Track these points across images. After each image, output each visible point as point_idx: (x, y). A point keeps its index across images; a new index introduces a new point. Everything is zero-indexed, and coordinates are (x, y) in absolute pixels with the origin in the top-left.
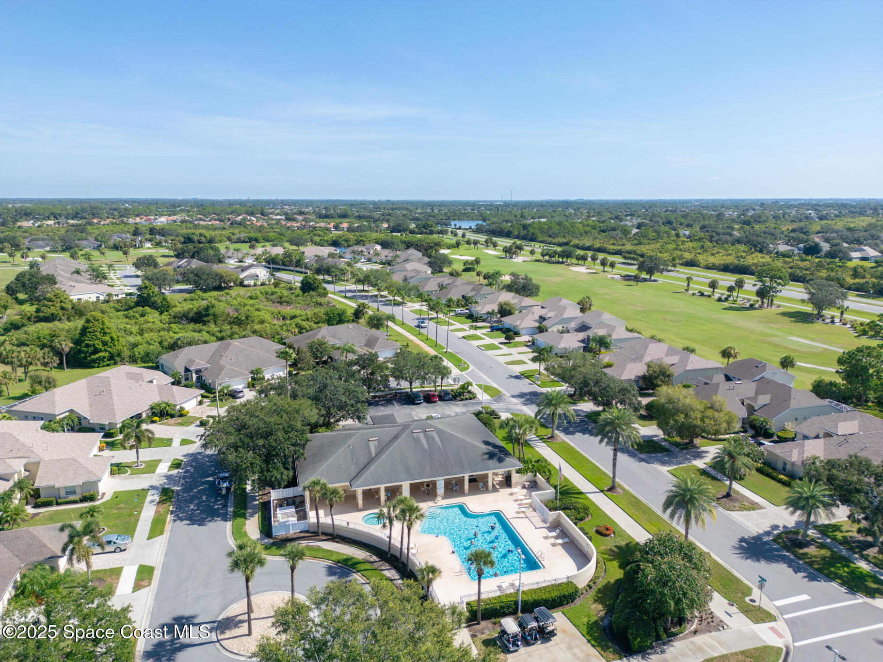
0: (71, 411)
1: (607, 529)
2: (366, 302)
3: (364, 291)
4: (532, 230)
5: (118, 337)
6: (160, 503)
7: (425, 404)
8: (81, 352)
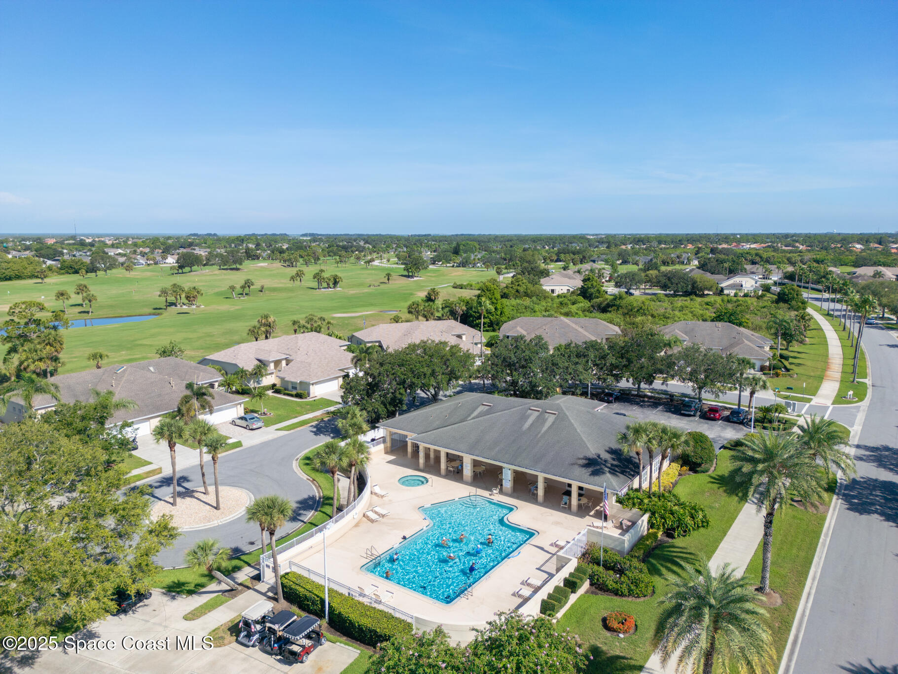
0: (381, 344)
1: (623, 622)
6: (328, 413)
7: (697, 418)
8: (471, 316)
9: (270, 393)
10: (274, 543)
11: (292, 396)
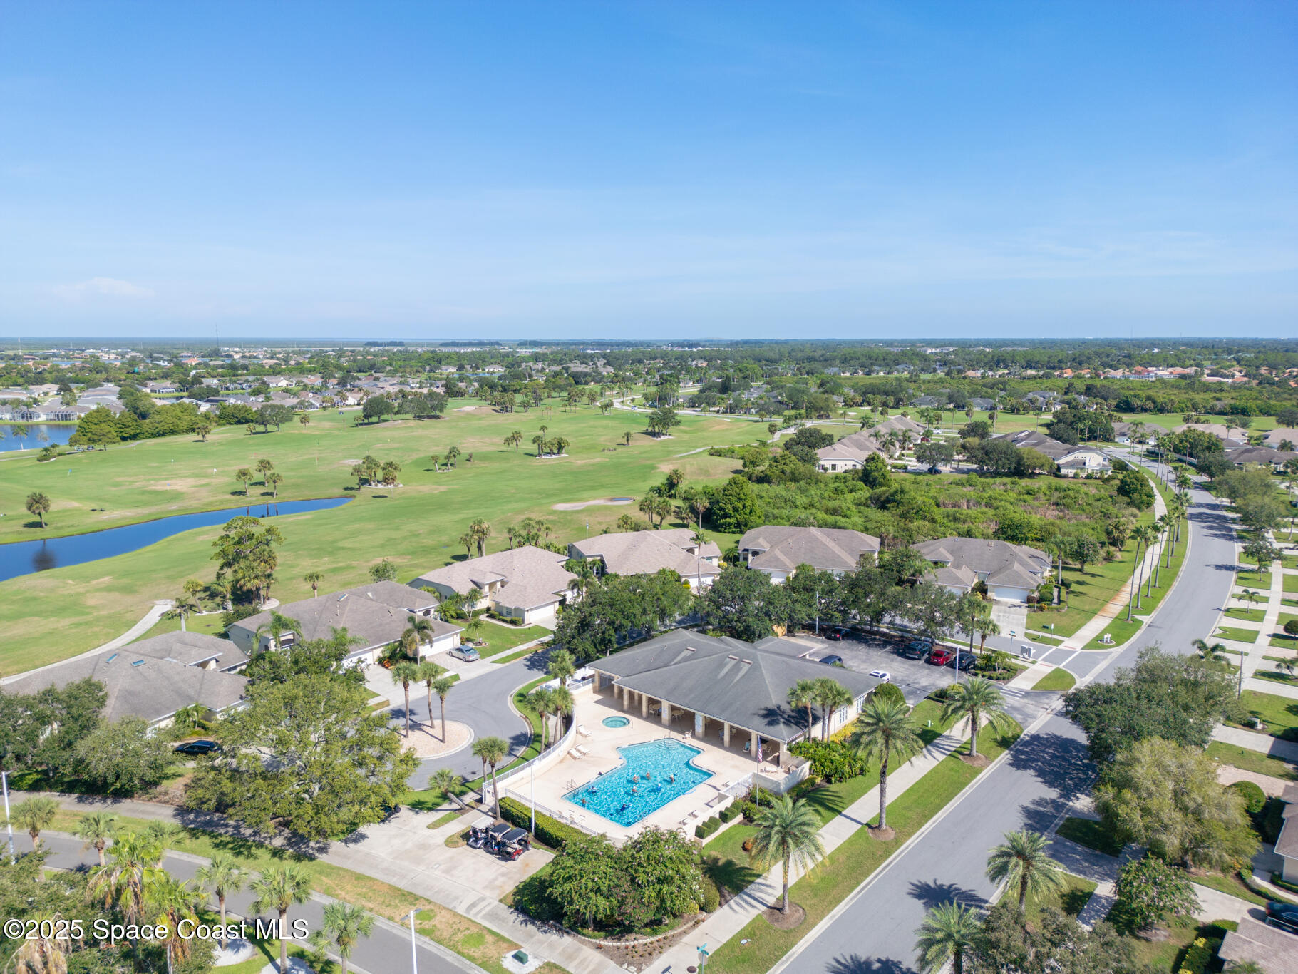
0: (601, 557)
6: (542, 644)
7: (921, 662)
8: (715, 514)
9: (483, 617)
10: (494, 773)
11: (506, 621)
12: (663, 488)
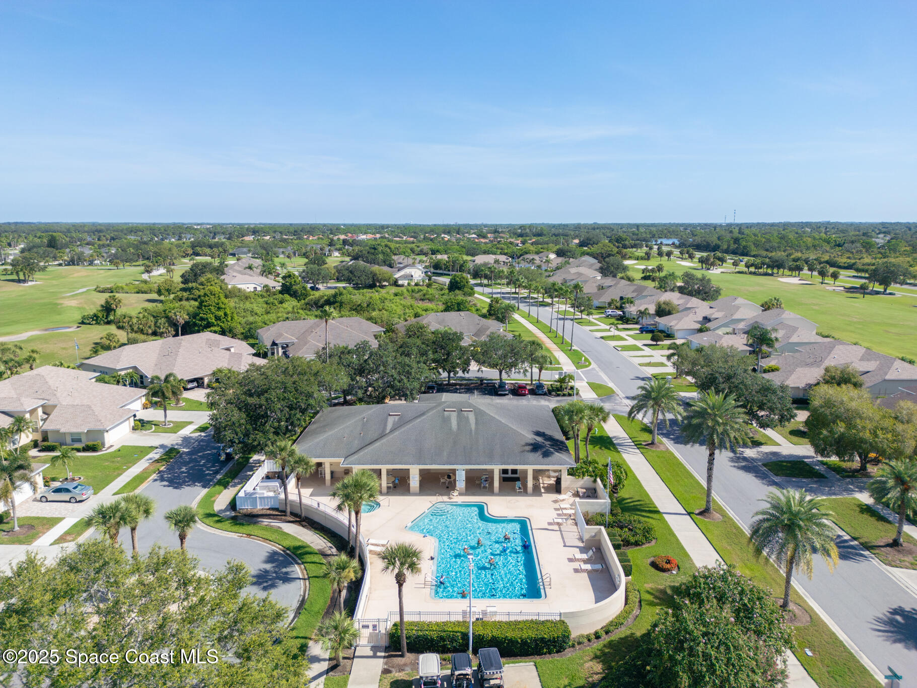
0: (135, 368)
1: (668, 562)
2: (513, 302)
3: (515, 293)
4: (744, 243)
5: (233, 313)
7: (511, 396)
9: (34, 452)
11: (77, 451)
12: (100, 315)
